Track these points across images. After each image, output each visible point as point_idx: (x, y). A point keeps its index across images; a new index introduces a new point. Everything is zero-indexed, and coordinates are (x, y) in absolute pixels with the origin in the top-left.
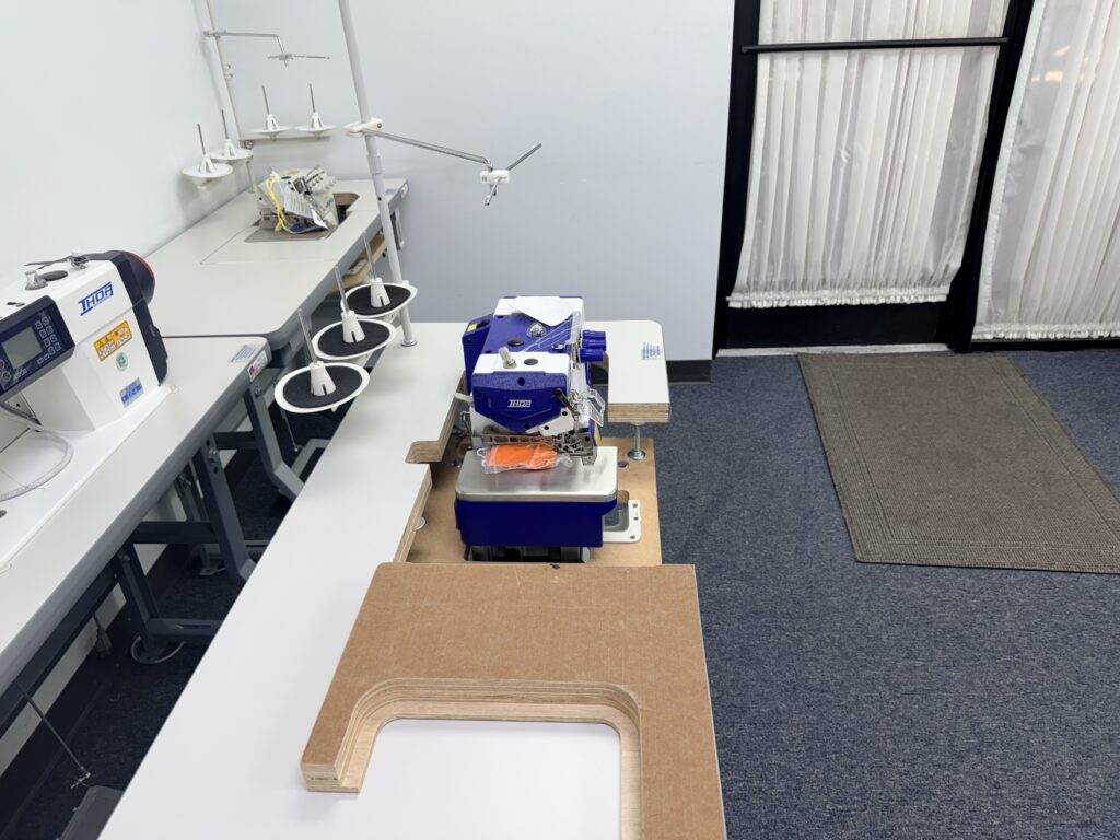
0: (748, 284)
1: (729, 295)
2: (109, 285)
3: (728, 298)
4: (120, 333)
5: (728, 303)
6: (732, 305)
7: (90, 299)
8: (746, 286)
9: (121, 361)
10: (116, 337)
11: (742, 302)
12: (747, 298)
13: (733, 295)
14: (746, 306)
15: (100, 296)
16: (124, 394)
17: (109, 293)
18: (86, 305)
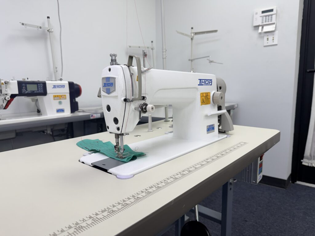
0: (310, 155)
1: (302, 159)
2: (64, 86)
3: (302, 161)
4: (63, 96)
5: (302, 162)
6: (304, 163)
7: (57, 86)
8: (309, 156)
9: (60, 103)
10: (61, 97)
11: (308, 163)
12: (310, 162)
13: (304, 159)
14: (310, 165)
15: (60, 87)
16: (58, 110)
17: (63, 87)
18: (55, 87)
